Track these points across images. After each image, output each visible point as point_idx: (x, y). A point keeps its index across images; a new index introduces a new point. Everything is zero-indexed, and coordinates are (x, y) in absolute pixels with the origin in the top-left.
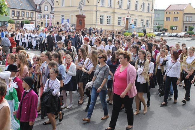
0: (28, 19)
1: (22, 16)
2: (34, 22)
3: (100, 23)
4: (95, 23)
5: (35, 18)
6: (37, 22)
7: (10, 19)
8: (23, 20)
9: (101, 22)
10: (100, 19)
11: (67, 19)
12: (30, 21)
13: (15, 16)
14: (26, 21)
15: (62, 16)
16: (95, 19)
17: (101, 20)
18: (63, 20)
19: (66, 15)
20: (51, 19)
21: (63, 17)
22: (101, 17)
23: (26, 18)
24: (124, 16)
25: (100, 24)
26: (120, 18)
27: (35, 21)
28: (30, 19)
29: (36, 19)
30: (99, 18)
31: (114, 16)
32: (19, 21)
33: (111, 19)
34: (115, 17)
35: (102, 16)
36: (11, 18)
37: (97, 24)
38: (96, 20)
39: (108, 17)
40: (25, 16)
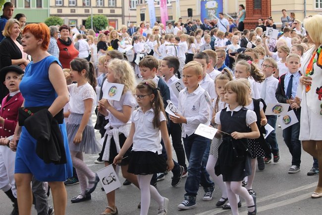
0: (100, 11)
1: (84, 4)
2: (120, 19)
3: (317, 6)
4: (301, 8)
5: (122, 8)
6: (126, 19)
7: (51, 15)
8: (87, 16)
9: (319, 3)
11: (217, 1)
12: (108, 18)
13: (63, 6)
14: (96, 17)
18: (203, 3)
20: (169, 4)
23: (97, 9)
25: (316, 9)
27: (122, 16)
28: (107, 11)
29: (123, 11)
32: (76, 20)
36: (54, 11)
37: (307, 9)
40: (92, 5)
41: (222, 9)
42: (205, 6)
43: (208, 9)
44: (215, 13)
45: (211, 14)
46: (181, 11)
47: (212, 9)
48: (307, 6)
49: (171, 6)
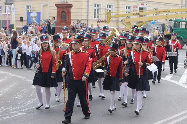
3: (95, 17)
4: (85, 18)
9: (96, 15)
10: (95, 10)
11: (37, 12)
15: (28, 7)
16: (86, 11)
17: (96, 12)
18: (29, 13)
19: (34, 6)
20: (9, 13)
21: (29, 9)
22: (95, 6)
24: (135, 4)
25: (94, 19)
26: (129, 8)
30: (92, 8)
31: (118, 4)
33: (114, 9)
34: (120, 6)
35: (98, 6)
37: (89, 19)
38: (88, 13)
39: (107, 6)
41: (40, 17)
42: (30, 15)
43: (32, 17)
44: (35, 20)
45: (34, 20)
46: (16, 17)
47: (34, 17)
48: (89, 17)
49: (10, 14)
